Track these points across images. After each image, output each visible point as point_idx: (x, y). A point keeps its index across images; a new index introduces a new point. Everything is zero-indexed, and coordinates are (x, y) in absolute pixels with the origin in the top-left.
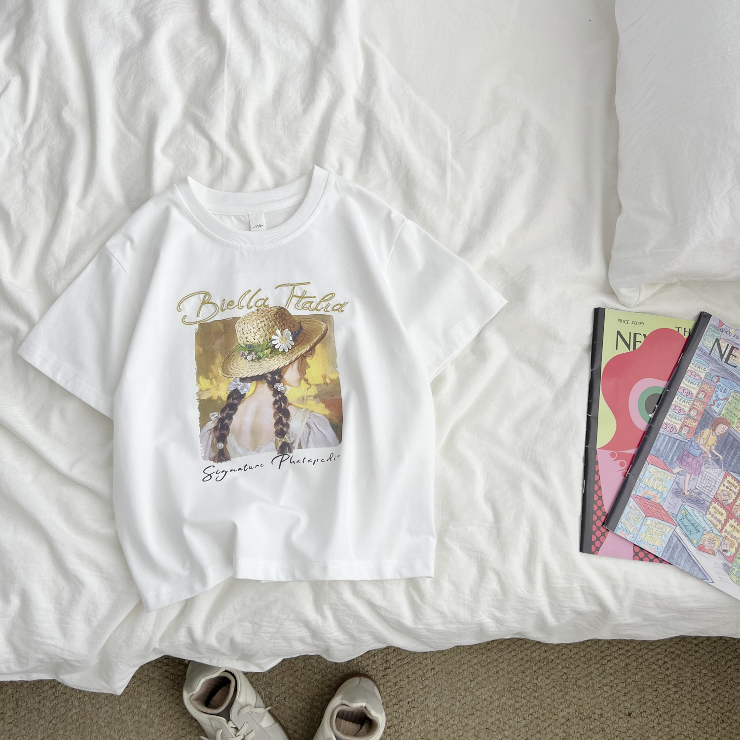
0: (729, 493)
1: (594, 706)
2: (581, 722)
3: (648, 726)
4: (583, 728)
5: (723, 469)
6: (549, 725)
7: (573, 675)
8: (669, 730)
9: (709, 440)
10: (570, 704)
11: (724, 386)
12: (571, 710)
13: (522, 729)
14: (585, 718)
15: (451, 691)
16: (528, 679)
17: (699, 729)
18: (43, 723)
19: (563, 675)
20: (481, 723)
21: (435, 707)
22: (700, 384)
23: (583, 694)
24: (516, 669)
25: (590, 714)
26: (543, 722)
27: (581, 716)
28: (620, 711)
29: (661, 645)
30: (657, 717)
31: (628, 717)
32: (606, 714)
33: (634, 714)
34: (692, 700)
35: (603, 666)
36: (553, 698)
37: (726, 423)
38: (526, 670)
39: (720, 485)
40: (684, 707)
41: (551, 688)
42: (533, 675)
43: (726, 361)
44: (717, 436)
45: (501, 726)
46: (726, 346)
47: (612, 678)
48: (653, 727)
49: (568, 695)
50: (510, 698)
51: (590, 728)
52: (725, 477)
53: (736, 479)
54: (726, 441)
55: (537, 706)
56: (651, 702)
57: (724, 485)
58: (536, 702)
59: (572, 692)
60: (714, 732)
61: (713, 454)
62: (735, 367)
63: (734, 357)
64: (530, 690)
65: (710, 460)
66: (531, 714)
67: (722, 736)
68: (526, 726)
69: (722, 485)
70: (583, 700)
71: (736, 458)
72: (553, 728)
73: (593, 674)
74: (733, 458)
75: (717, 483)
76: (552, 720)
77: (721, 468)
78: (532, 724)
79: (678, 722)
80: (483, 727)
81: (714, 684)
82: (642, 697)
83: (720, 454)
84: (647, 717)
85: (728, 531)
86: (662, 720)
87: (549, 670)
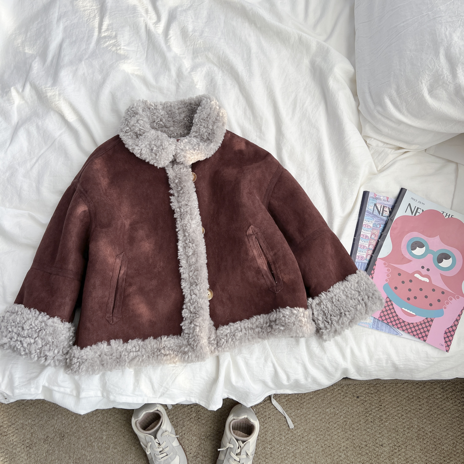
55: (329, 440)
56: (394, 438)
59: (349, 432)
60: (430, 456)
64: (325, 430)
66: (326, 444)
68: (323, 451)
70: (355, 437)
72: (338, 453)
73: (361, 422)
76: (337, 448)
78: (326, 450)
79: (410, 450)
81: (430, 428)
82: (389, 435)
87: (336, 419)
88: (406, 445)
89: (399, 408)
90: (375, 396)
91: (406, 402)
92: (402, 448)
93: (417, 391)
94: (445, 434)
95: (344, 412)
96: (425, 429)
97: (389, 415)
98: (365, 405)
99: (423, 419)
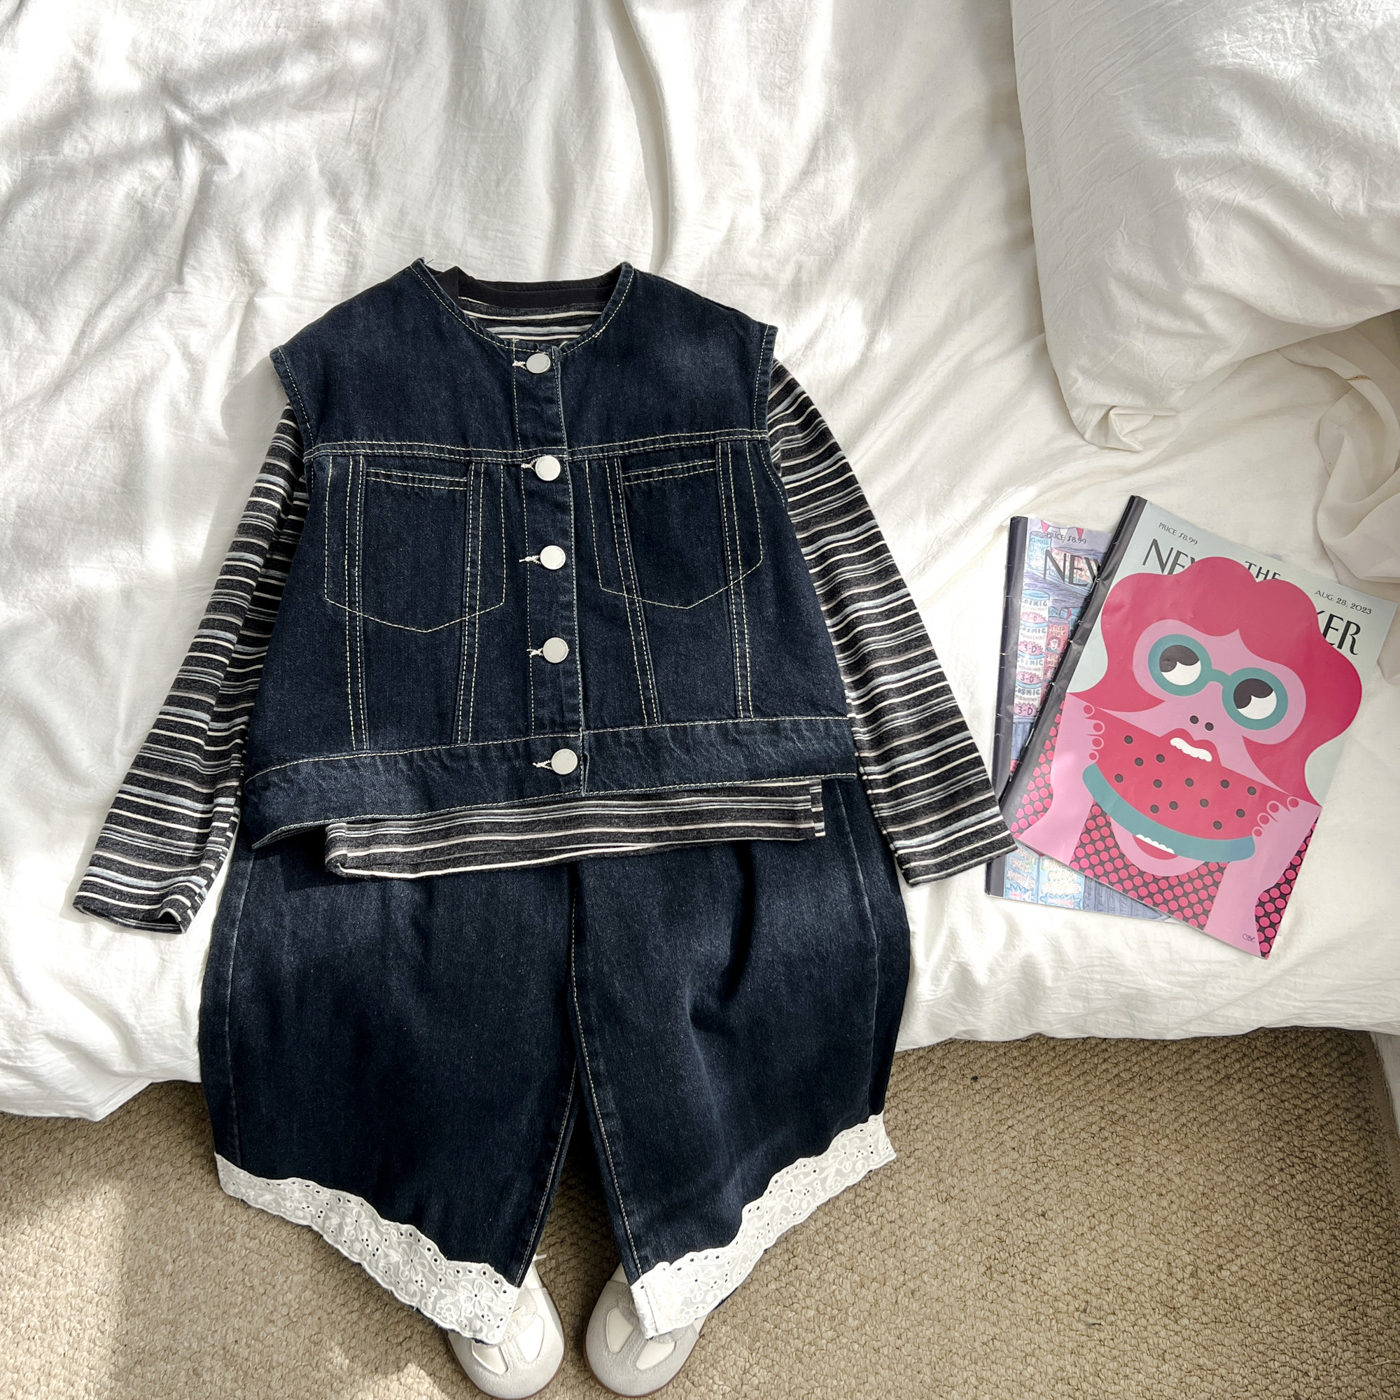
8: (1108, 1239)
23: (968, 1181)
26: (902, 1229)
28: (1029, 1210)
30: (1089, 1217)
31: (1041, 1218)
33: (1050, 1214)
34: (1145, 1190)
36: (918, 1189)
40: (1132, 1200)
47: (1016, 1155)
48: (1082, 1235)
49: (944, 1185)
56: (1077, 1194)
58: (889, 1196)
59: (950, 1178)
60: (1180, 1242)
66: (882, 1216)
67: (1194, 1248)
68: (873, 1234)
70: (966, 1192)
72: (917, 1238)
73: (984, 1150)
78: (882, 1232)
79: (1122, 1226)
80: (801, 1238)
81: (1180, 1163)
82: (1064, 1186)
84: (1072, 1219)
86: (1097, 1222)
88: (1110, 1211)
89: (1091, 1109)
90: (1026, 1074)
91: (1112, 1091)
92: (1100, 1222)
93: (1144, 1059)
94: (1223, 1179)
95: (935, 1121)
96: (1166, 1166)
97: (1063, 1130)
98: (996, 1099)
99: (1159, 1137)
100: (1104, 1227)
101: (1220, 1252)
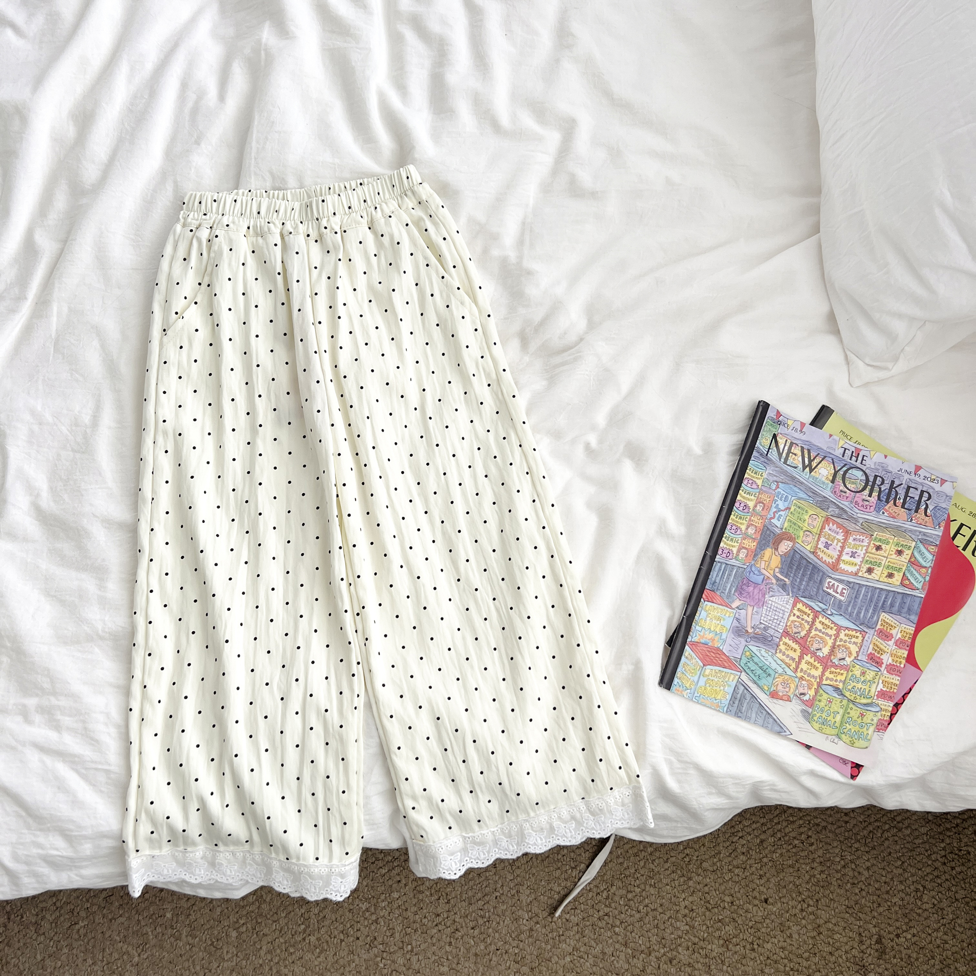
0: (801, 624)
1: (723, 893)
2: (708, 913)
3: (788, 915)
4: (710, 920)
5: (791, 595)
6: (669, 918)
7: (697, 857)
8: (814, 918)
9: (772, 562)
10: (694, 891)
11: (784, 493)
12: (695, 898)
13: (635, 925)
14: (712, 908)
15: (549, 882)
16: (642, 863)
17: (851, 915)
18: (42, 940)
19: (685, 857)
20: (586, 919)
21: (528, 901)
22: (757, 494)
23: (710, 878)
24: (627, 852)
25: (719, 903)
26: (662, 915)
27: (708, 905)
28: (755, 898)
29: (804, 816)
30: (800, 902)
31: (764, 904)
32: (737, 902)
33: (770, 900)
34: (841, 880)
35: (734, 844)
36: (674, 886)
37: (791, 538)
38: (640, 852)
39: (790, 616)
41: (670, 874)
42: (648, 859)
43: (785, 462)
44: (781, 556)
45: (611, 922)
46: (784, 442)
47: (745, 859)
48: (795, 915)
49: (692, 882)
50: (621, 887)
51: (718, 918)
52: (794, 605)
53: (807, 606)
54: (791, 560)
55: (654, 896)
56: (791, 884)
57: (794, 615)
58: (652, 891)
59: (696, 877)
60: (868, 918)
61: (778, 579)
62: (796, 468)
63: (794, 456)
64: (645, 876)
65: (775, 587)
66: (647, 906)
67: (879, 923)
68: (641, 919)
69: (792, 614)
70: (709, 886)
71: (805, 579)
72: (673, 921)
73: (721, 855)
74: (802, 580)
75: (786, 613)
76: (672, 912)
77: (789, 595)
78: (647, 917)
79: (825, 908)
80: (588, 923)
82: (781, 880)
83: (786, 577)
84: (787, 903)
85: (804, 669)
86: (806, 906)
87: (668, 852)
100: (810, 909)
101: (898, 924)
